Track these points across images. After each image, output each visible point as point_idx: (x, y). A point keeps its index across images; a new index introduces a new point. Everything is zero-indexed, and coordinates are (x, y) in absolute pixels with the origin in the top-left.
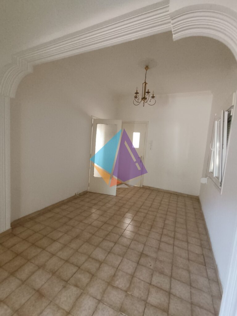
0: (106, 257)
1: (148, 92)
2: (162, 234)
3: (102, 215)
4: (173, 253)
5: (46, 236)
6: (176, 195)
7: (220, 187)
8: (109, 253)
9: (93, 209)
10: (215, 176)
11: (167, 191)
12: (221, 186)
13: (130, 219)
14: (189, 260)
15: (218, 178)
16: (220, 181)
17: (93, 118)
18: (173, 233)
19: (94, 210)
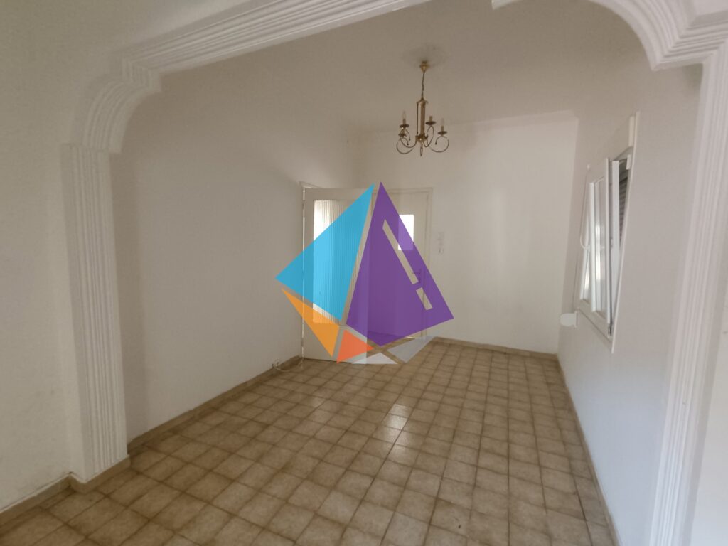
0: (355, 513)
1: (431, 123)
2: (479, 450)
3: (337, 413)
4: (509, 495)
5: (210, 471)
6: (505, 353)
7: (609, 337)
8: (362, 501)
9: (316, 399)
10: (594, 309)
11: (484, 345)
12: (611, 333)
13: (403, 417)
14: (545, 507)
15: (602, 314)
16: (609, 322)
17: (305, 186)
18: (505, 445)
19: (317, 402)
